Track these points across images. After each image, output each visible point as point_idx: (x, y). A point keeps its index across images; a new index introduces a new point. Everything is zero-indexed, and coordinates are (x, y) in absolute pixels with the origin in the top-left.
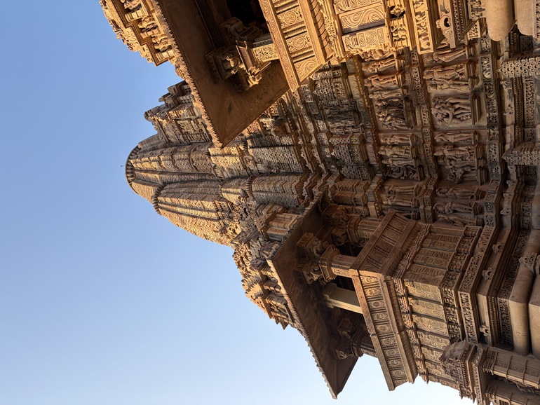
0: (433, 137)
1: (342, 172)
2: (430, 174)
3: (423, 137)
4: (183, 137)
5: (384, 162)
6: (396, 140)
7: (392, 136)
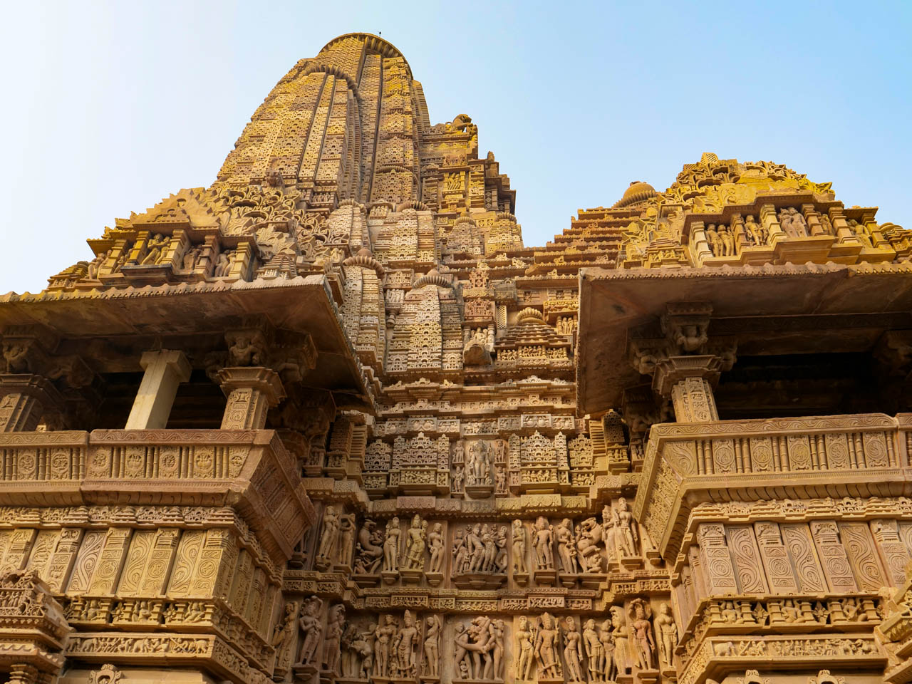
0: (437, 612)
1: (379, 441)
2: (365, 597)
3: (439, 596)
4: (434, 170)
5: (396, 521)
6: (436, 549)
7: (443, 544)
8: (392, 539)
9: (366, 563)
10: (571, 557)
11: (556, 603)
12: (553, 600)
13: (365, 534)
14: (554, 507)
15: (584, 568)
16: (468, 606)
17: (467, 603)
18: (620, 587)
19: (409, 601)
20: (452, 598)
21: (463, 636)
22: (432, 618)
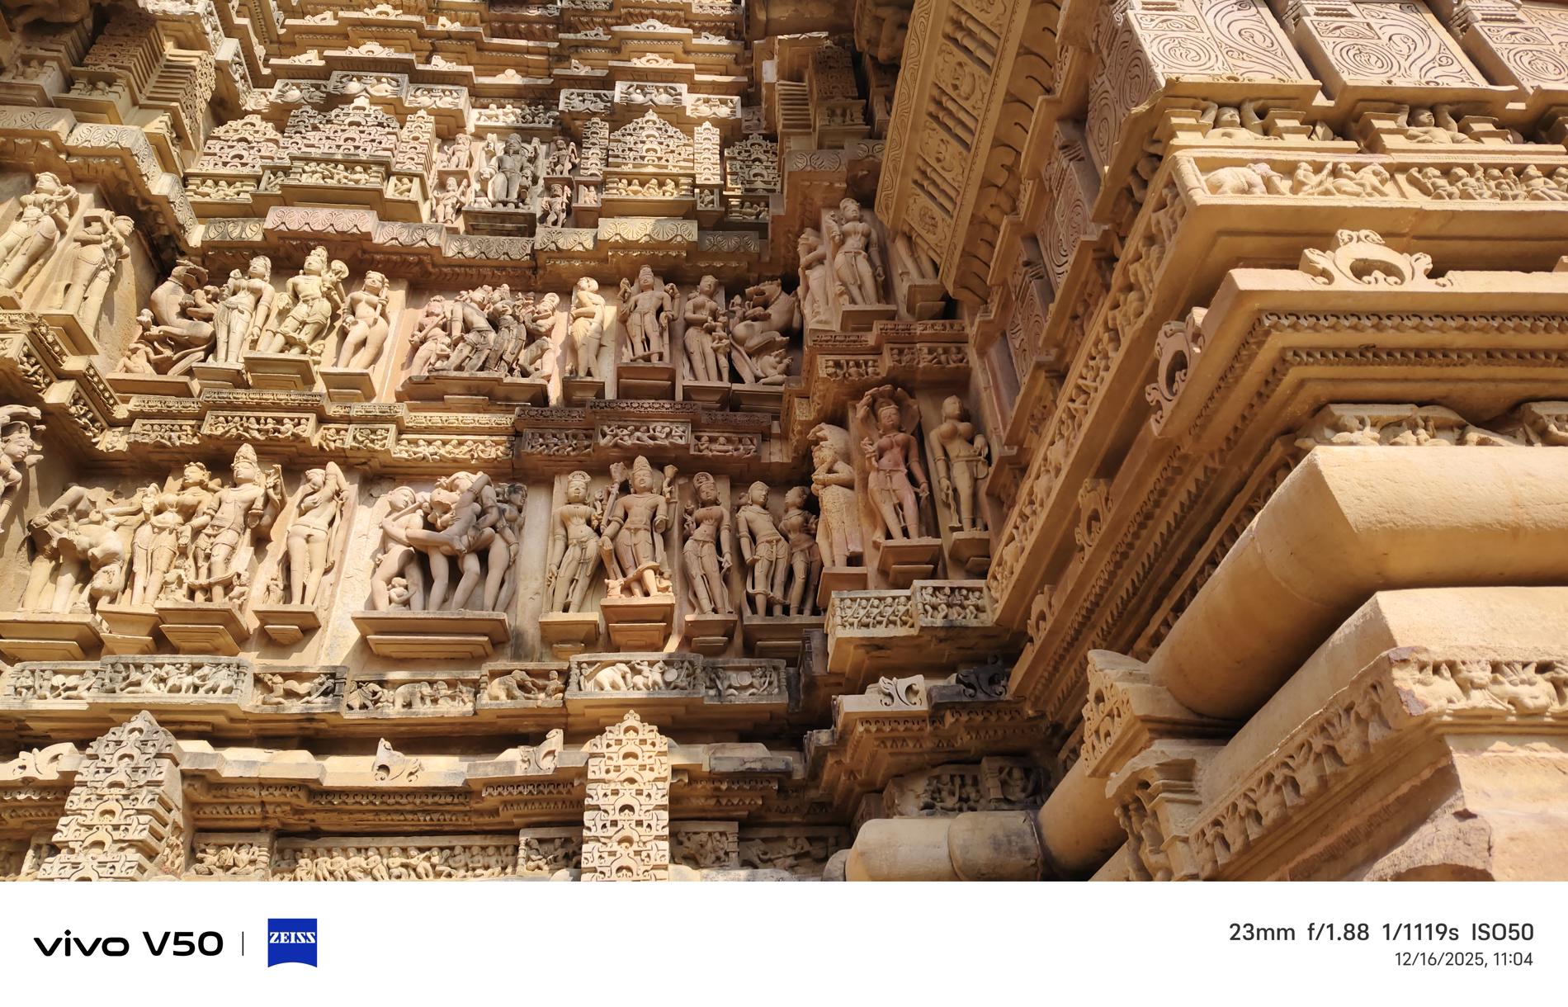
1: (253, 118)
3: (349, 420)
5: (261, 264)
6: (362, 324)
7: (382, 315)
8: (244, 299)
9: (157, 352)
10: (715, 350)
11: (669, 435)
12: (660, 429)
13: (169, 295)
14: (679, 246)
15: (746, 374)
16: (432, 449)
17: (430, 443)
18: (837, 364)
19: (257, 426)
20: (386, 426)
21: (407, 517)
22: (322, 471)
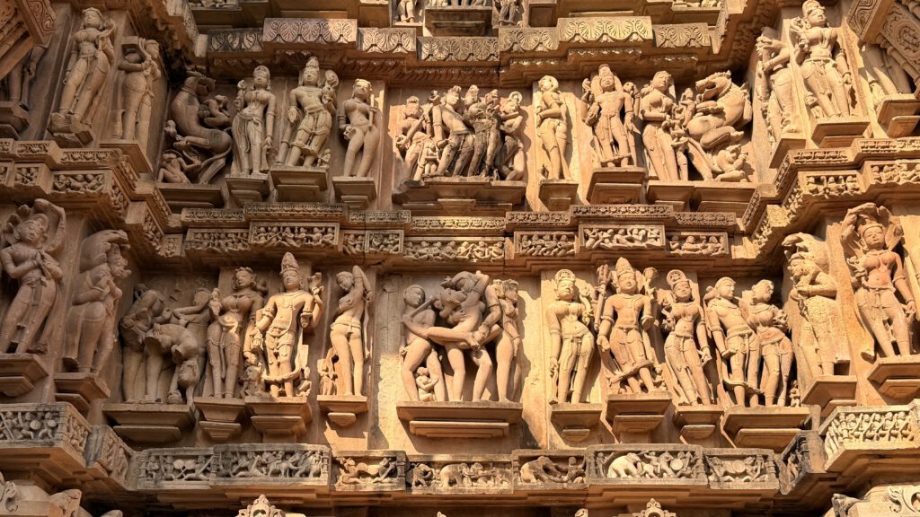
0: (363, 261)
2: (183, 230)
3: (365, 227)
5: (262, 74)
6: (359, 132)
7: (374, 122)
8: (254, 110)
9: (189, 162)
10: (675, 148)
11: (645, 238)
12: (637, 231)
13: (186, 104)
14: (636, 45)
15: (704, 170)
16: (434, 250)
17: (431, 244)
19: (293, 235)
20: (397, 231)
21: (422, 313)
22: (349, 274)
